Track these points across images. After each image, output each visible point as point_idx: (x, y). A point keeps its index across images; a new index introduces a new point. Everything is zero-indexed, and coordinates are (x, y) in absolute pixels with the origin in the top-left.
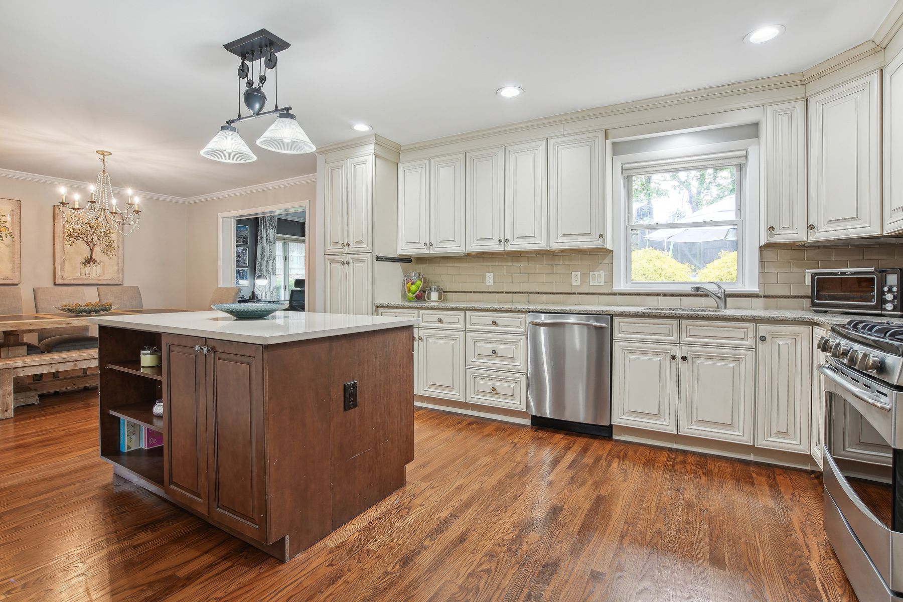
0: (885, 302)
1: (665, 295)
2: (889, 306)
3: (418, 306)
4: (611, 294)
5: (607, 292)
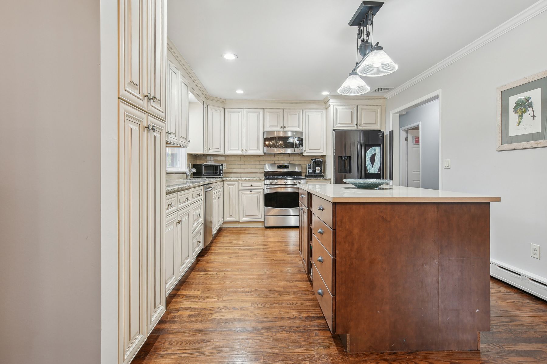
2: (222, 175)
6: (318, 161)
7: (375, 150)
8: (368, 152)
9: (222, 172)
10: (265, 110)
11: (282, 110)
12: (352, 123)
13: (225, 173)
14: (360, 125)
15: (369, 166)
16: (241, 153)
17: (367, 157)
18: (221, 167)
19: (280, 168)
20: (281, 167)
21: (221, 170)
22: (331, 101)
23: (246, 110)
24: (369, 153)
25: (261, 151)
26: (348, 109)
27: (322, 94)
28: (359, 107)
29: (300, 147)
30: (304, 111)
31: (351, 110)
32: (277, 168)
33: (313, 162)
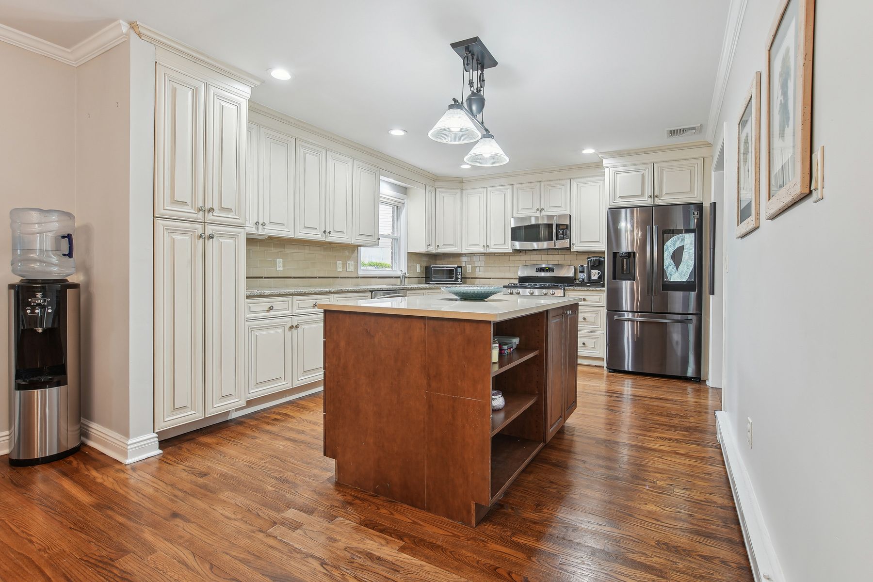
0: (458, 278)
1: (379, 278)
2: (459, 280)
3: (296, 293)
4: (357, 278)
5: (354, 276)
6: (593, 261)
7: (682, 240)
8: (669, 244)
9: (459, 277)
10: (515, 186)
11: (539, 184)
12: (643, 195)
13: (464, 278)
14: (657, 196)
15: (670, 268)
16: (483, 251)
17: (666, 254)
18: (459, 270)
19: (540, 272)
20: (542, 270)
21: (458, 274)
22: (606, 162)
23: (489, 189)
24: (670, 246)
25: (508, 246)
26: (637, 171)
27: (583, 152)
28: (656, 165)
29: (564, 239)
30: (572, 180)
31: (642, 173)
32: (536, 271)
33: (589, 261)
